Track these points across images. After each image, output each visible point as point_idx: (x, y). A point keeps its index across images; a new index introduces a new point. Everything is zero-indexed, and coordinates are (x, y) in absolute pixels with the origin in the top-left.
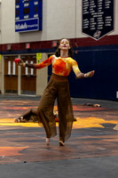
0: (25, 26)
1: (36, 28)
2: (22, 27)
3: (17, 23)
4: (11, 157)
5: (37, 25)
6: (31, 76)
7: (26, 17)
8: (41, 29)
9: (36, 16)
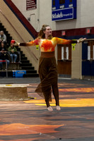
0: (61, 15)
1: (71, 17)
2: (58, 16)
3: (53, 13)
4: (48, 134)
5: (72, 14)
6: (67, 61)
7: (62, 7)
8: (75, 18)
9: (71, 6)
